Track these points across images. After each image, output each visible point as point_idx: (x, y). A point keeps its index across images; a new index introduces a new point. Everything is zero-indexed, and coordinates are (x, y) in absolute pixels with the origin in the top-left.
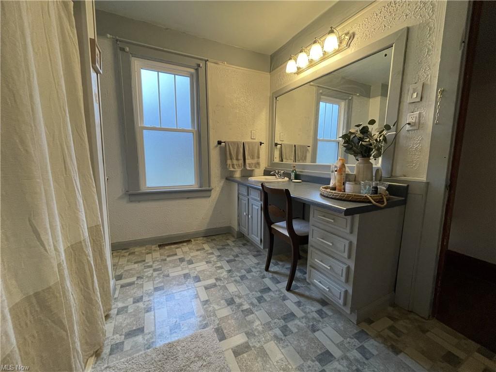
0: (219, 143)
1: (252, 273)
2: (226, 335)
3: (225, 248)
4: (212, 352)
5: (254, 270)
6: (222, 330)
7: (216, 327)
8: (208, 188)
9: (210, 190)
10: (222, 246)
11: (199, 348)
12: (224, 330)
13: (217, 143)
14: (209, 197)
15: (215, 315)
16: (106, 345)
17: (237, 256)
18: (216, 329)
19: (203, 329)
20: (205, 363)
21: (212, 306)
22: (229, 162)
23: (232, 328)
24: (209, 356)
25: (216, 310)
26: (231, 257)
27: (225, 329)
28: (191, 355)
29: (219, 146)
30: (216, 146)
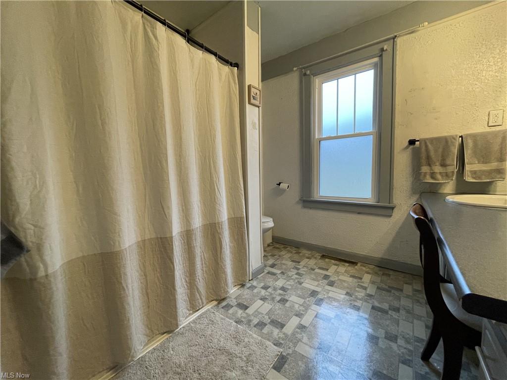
0: (412, 142)
1: (392, 344)
2: (282, 370)
3: (390, 292)
4: (257, 367)
5: (401, 342)
6: (285, 362)
7: (284, 354)
8: (387, 205)
9: (393, 208)
10: (389, 287)
11: (255, 353)
12: (287, 363)
13: (407, 144)
14: (390, 216)
15: (295, 345)
16: (227, 301)
17: (397, 310)
18: (283, 356)
19: (275, 345)
20: (245, 368)
21: (303, 334)
22: (425, 169)
23: (294, 371)
24: (252, 367)
25: (301, 341)
26: (385, 306)
27: (289, 365)
28: (246, 353)
29: (411, 147)
30: (407, 148)
